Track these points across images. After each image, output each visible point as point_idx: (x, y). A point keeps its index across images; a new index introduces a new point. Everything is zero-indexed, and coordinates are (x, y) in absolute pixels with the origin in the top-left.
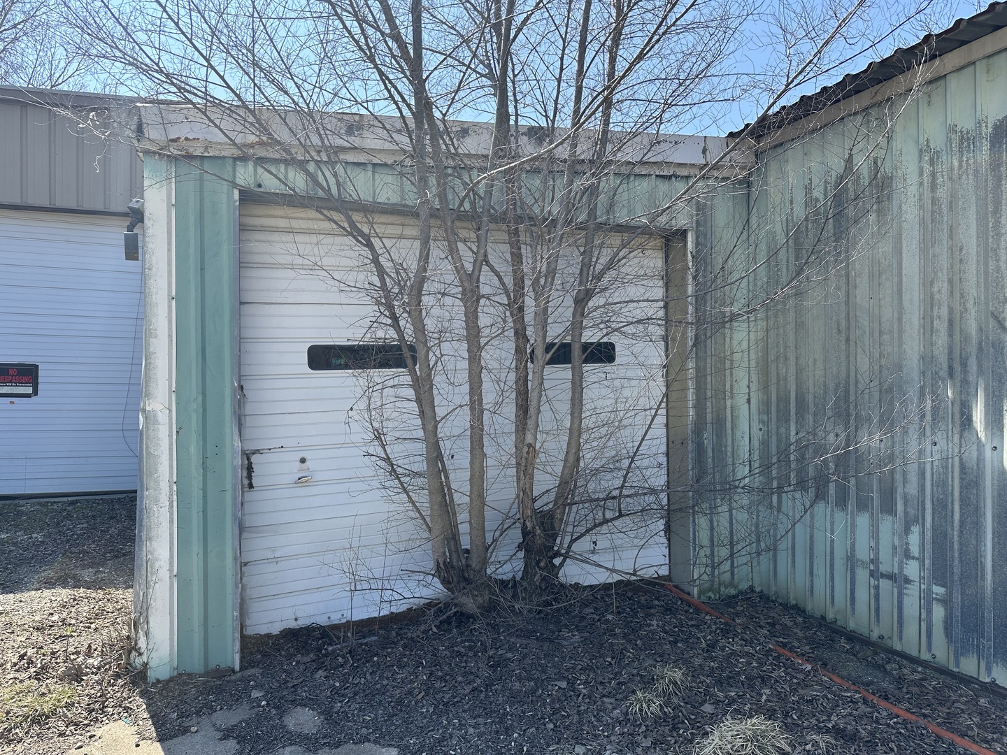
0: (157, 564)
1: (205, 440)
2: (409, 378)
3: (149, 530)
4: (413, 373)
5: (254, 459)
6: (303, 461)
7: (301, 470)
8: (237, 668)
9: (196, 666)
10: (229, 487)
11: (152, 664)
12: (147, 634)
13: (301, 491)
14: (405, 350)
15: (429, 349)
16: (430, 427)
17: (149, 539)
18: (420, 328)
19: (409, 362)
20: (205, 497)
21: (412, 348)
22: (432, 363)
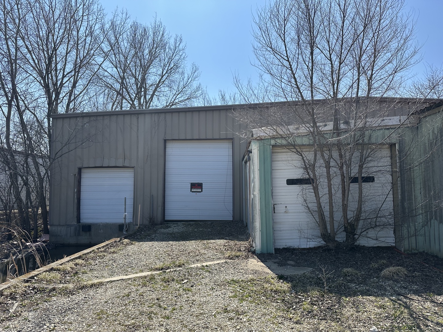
0: (257, 228)
1: (265, 201)
2: (312, 187)
3: (255, 220)
4: (313, 186)
5: (275, 206)
6: (286, 207)
7: (286, 209)
8: (274, 253)
9: (265, 252)
10: (271, 212)
11: (256, 250)
12: (255, 243)
13: (286, 214)
14: (311, 180)
15: (317, 180)
16: (318, 199)
17: (255, 222)
18: (315, 175)
19: (312, 183)
20: (266, 213)
21: (313, 180)
22: (318, 183)
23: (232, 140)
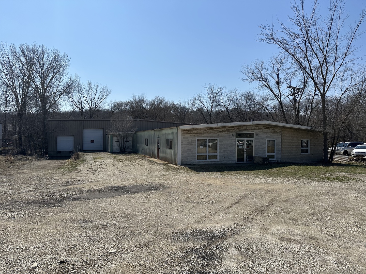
1: (111, 144)
8: (112, 152)
23: (103, 129)
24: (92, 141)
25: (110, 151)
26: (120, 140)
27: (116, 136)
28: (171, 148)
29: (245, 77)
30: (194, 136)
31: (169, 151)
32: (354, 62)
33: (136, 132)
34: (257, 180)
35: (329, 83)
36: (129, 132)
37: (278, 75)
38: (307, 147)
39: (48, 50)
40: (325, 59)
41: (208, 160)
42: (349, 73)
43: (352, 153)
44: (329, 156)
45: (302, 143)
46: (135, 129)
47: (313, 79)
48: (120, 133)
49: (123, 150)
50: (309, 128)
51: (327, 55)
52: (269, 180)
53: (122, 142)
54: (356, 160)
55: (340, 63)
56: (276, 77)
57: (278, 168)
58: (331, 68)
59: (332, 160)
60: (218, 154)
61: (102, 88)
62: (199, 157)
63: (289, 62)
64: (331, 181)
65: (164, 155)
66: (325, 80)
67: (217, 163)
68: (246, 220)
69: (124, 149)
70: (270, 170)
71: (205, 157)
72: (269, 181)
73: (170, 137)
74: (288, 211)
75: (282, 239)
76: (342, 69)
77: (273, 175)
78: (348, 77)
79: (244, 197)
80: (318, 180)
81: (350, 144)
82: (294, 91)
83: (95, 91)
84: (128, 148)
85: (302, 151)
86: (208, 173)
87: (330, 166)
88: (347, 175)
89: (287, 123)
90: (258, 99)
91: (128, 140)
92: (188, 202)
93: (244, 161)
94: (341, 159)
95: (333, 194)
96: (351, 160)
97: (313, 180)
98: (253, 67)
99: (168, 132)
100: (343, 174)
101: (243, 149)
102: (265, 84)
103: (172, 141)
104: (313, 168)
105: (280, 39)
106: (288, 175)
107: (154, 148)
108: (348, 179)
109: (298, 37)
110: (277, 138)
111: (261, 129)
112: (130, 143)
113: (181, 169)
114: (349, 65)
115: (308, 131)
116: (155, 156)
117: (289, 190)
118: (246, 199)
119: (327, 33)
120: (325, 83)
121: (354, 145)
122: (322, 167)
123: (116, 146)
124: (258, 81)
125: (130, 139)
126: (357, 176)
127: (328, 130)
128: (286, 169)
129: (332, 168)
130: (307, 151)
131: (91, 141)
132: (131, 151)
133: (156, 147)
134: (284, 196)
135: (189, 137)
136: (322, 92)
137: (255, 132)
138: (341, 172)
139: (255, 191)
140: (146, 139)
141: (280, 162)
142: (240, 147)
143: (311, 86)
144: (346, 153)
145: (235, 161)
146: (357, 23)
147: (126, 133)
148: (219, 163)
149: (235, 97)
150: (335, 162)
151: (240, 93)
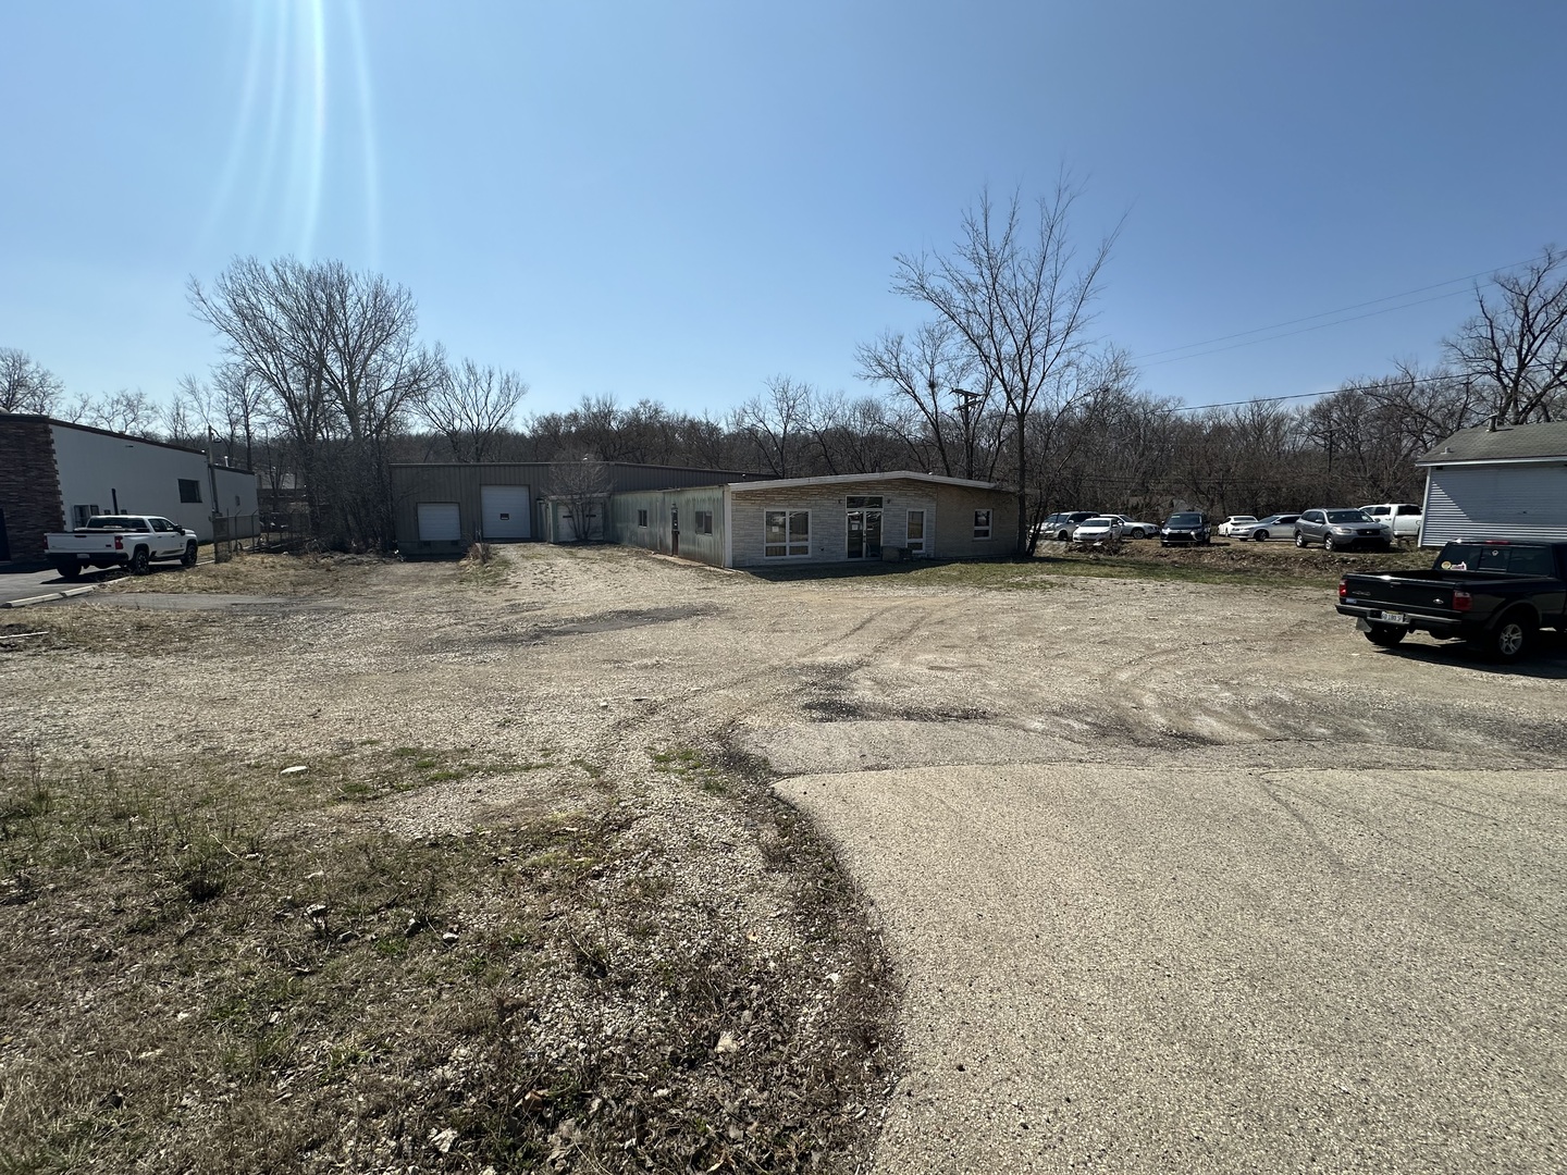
23: (529, 486)
24: (504, 516)
25: (552, 540)
26: (575, 513)
27: (566, 504)
28: (708, 531)
29: (861, 368)
30: (760, 505)
31: (704, 538)
32: (1083, 349)
33: (612, 493)
34: (890, 592)
35: (1034, 391)
36: (595, 495)
37: (932, 367)
38: (988, 524)
39: (354, 277)
40: (1028, 338)
41: (788, 556)
42: (1072, 370)
43: (1074, 536)
44: (1028, 543)
45: (977, 516)
46: (609, 487)
47: (1003, 381)
48: (575, 497)
49: (583, 536)
50: (992, 485)
51: (1032, 330)
52: (912, 591)
53: (581, 517)
54: (1080, 550)
55: (1057, 347)
56: (927, 371)
57: (929, 570)
58: (1038, 359)
59: (1033, 551)
60: (809, 544)
61: (505, 378)
62: (769, 552)
63: (955, 344)
64: (1021, 589)
65: (691, 548)
66: (1026, 384)
67: (807, 562)
68: (877, 650)
69: (586, 533)
70: (913, 573)
71: (782, 551)
72: (912, 593)
73: (706, 508)
74: (942, 636)
75: (932, 668)
76: (1060, 362)
77: (918, 583)
78: (1071, 378)
79: (869, 620)
80: (999, 589)
81: (1072, 517)
82: (966, 400)
83: (485, 386)
84: (595, 532)
85: (977, 533)
86: (793, 583)
87: (1027, 563)
88: (1052, 578)
89: (949, 475)
90: (889, 418)
91: (593, 513)
92: (774, 631)
93: (861, 556)
94: (1053, 548)
95: (1019, 611)
96: (1070, 550)
97: (990, 589)
98: (881, 348)
99: (700, 497)
100: (1045, 577)
101: (859, 533)
102: (906, 387)
103: (711, 517)
104: (994, 566)
105: (938, 290)
106: (946, 581)
107: (665, 533)
108: (1052, 585)
109: (975, 290)
110: (927, 508)
111: (897, 489)
112: (598, 521)
113: (736, 576)
114: (1074, 354)
115: (990, 491)
116: (667, 548)
117: (946, 606)
118: (873, 622)
119: (1033, 284)
120: (1026, 390)
121: (1080, 519)
122: (1011, 564)
123: (565, 527)
124: (892, 379)
125: (598, 511)
126: (1068, 579)
127: (1027, 490)
128: (943, 570)
129: (1031, 565)
130: (986, 533)
131: (502, 515)
132: (602, 538)
133: (670, 529)
134: (937, 616)
135: (749, 508)
136: (1019, 409)
137: (885, 495)
138: (1042, 573)
139: (888, 610)
140: (640, 512)
141: (932, 556)
142: (855, 528)
143: (999, 395)
144: (1064, 536)
145: (844, 558)
146: (1093, 267)
147: (588, 496)
148: (811, 561)
149: (838, 412)
150: (1039, 555)
151: (850, 402)
